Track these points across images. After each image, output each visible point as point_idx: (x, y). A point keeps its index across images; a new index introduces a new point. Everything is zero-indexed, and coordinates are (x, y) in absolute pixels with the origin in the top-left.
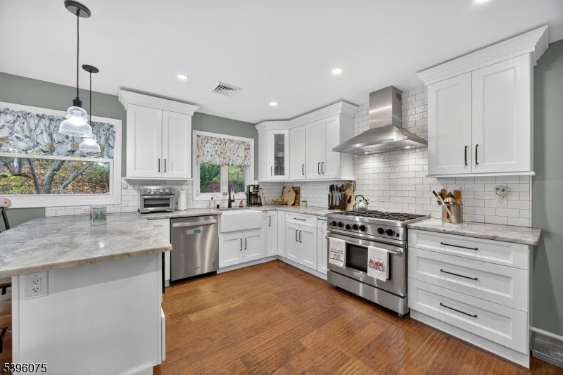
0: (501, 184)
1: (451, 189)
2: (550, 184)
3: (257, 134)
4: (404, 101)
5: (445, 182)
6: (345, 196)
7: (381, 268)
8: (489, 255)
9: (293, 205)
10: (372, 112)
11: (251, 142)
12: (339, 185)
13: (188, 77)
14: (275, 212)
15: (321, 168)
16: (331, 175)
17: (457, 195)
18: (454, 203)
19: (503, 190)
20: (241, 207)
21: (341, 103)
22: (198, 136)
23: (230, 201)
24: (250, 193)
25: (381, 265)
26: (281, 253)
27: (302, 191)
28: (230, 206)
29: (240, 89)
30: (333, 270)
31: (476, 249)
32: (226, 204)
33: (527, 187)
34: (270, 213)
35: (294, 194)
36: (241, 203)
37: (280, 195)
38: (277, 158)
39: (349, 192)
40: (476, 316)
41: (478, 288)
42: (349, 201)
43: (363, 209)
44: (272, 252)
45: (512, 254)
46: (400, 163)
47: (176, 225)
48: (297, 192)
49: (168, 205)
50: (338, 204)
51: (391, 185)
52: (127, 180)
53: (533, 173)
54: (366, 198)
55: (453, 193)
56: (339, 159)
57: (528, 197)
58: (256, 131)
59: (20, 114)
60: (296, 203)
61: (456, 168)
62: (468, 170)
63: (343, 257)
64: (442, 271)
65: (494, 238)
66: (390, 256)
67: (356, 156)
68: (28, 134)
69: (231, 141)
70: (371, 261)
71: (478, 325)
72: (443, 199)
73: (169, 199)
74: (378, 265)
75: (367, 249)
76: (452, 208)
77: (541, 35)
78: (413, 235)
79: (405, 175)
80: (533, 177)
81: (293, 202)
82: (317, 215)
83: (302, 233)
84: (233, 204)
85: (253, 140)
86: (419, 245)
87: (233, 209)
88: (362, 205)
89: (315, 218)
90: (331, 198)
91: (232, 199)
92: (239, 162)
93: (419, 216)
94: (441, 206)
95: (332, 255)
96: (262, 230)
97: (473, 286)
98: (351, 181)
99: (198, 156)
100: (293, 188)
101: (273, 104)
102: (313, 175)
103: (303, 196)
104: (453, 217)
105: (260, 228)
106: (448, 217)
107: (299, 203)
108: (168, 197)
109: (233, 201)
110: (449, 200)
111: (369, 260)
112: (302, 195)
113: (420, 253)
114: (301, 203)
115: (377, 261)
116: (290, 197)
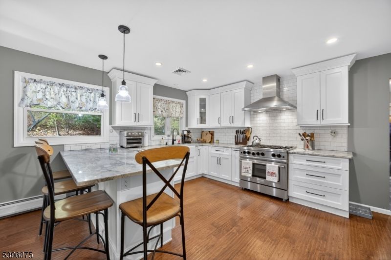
0: (333, 129)
1: (308, 132)
2: (356, 130)
3: (187, 97)
4: (281, 83)
5: (304, 128)
6: (246, 136)
7: (274, 175)
8: (330, 165)
9: (210, 142)
10: (264, 86)
11: (184, 102)
12: (242, 130)
13: (162, 64)
14: (201, 147)
15: (231, 120)
16: (238, 124)
17: (312, 135)
18: (310, 140)
19: (334, 133)
20: (179, 144)
21: (245, 82)
24: (185, 135)
25: (275, 173)
26: (206, 172)
27: (215, 134)
28: (173, 143)
29: (190, 72)
30: (243, 179)
31: (324, 162)
32: (170, 142)
33: (345, 131)
34: (199, 148)
35: (211, 135)
36: (179, 141)
37: (200, 136)
38: (201, 113)
39: (248, 134)
40: (324, 196)
41: (325, 181)
42: (248, 140)
43: (258, 144)
44: (200, 172)
45: (341, 164)
46: (279, 118)
48: (212, 134)
49: (141, 143)
50: (241, 141)
51: (273, 130)
52: (113, 127)
53: (349, 124)
54: (259, 137)
55: (310, 134)
56: (243, 114)
57: (345, 136)
58: (187, 96)
59: (49, 83)
60: (212, 141)
61: (312, 121)
62: (318, 122)
63: (251, 171)
64: (307, 174)
65: (333, 156)
66: (279, 168)
67: (252, 113)
68: (53, 96)
69: (173, 102)
70: (268, 172)
71: (325, 200)
72: (305, 138)
73: (141, 139)
74: (272, 174)
75: (266, 165)
76: (309, 142)
77: (353, 57)
78: (291, 157)
79: (282, 124)
80: (349, 126)
81: (210, 140)
82: (232, 148)
83: (221, 159)
84: (175, 142)
85: (185, 101)
86: (295, 162)
88: (257, 141)
89: (230, 149)
90: (236, 138)
91: (174, 139)
92: (177, 115)
93: (292, 147)
94: (303, 141)
95: (243, 170)
96: (195, 158)
97: (323, 181)
98: (249, 128)
100: (209, 132)
101: (205, 80)
102: (226, 124)
103: (216, 137)
104: (310, 148)
106: (308, 147)
107: (213, 141)
108: (141, 137)
110: (308, 138)
111: (267, 171)
113: (295, 166)
114: (215, 141)
115: (272, 171)
116: (208, 138)
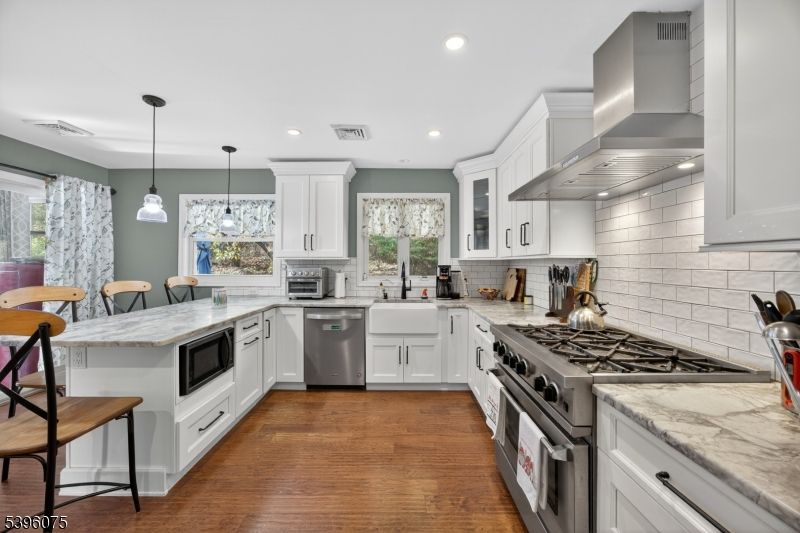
3: (457, 185)
9: (514, 300)
11: (446, 197)
14: (461, 312)
15: (524, 233)
20: (425, 298)
21: (542, 97)
22: (365, 200)
23: (405, 290)
26: (470, 382)
27: (529, 278)
28: (404, 296)
32: (400, 294)
35: (517, 281)
36: (425, 292)
38: (477, 220)
47: (311, 316)
48: (521, 277)
49: (314, 291)
50: (559, 308)
58: (455, 180)
60: (518, 297)
69: (413, 201)
73: (316, 283)
74: (528, 463)
78: (604, 420)
81: (512, 296)
83: (483, 354)
84: (408, 293)
85: (448, 195)
87: (408, 302)
91: (407, 285)
96: (439, 338)
98: (590, 260)
99: (364, 227)
100: (517, 270)
105: (436, 334)
107: (522, 298)
108: (313, 281)
109: (410, 289)
112: (529, 285)
114: (525, 299)
